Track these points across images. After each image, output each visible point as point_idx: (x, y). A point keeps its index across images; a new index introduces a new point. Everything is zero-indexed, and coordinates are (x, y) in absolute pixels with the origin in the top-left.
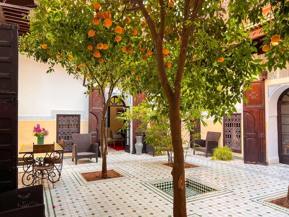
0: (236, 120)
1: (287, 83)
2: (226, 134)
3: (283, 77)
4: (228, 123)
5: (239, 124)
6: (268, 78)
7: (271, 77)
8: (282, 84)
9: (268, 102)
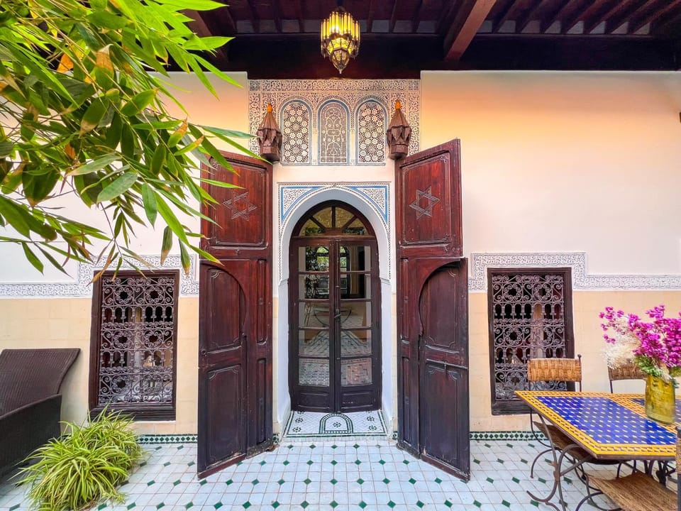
0: (154, 295)
1: (340, 183)
2: (106, 350)
3: (329, 165)
4: (118, 306)
5: (169, 311)
6: (284, 158)
7: (292, 158)
8: (324, 183)
9: (280, 237)
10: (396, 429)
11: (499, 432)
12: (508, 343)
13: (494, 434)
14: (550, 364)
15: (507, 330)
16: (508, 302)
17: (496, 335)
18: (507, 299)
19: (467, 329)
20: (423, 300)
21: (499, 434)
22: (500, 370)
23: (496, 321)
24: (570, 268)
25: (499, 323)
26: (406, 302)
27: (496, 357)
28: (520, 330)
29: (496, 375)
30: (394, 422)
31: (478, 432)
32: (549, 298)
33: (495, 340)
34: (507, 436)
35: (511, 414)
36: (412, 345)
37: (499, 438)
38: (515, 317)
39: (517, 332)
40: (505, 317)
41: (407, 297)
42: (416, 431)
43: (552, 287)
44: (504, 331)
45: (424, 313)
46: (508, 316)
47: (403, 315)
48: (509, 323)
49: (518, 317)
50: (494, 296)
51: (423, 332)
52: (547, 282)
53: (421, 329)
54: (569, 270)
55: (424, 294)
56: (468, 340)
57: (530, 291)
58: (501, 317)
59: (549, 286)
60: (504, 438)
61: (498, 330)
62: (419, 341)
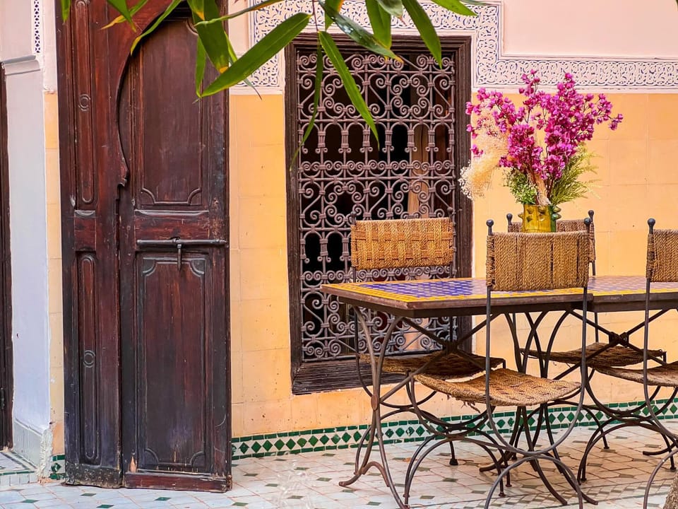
10: (61, 449)
11: (308, 432)
12: (332, 220)
13: (296, 439)
14: (394, 231)
15: (330, 189)
16: (333, 120)
17: (306, 202)
18: (332, 112)
19: (226, 155)
20: (127, 99)
21: (307, 437)
22: (313, 289)
23: (304, 166)
24: (468, 39)
25: (311, 173)
26: (83, 109)
27: (303, 256)
28: (359, 188)
29: (303, 300)
30: (55, 433)
31: (261, 437)
32: (423, 112)
33: (303, 215)
34: (324, 440)
35: (336, 388)
36: (102, 216)
37: (308, 445)
38: (349, 157)
39: (354, 193)
40: (326, 157)
41: (87, 97)
42: (112, 424)
43: (431, 83)
44: (322, 191)
45: (128, 127)
46: (333, 155)
47: (76, 146)
48: (333, 172)
49: (356, 156)
50: (301, 105)
51: (128, 177)
52: (421, 72)
53: (124, 169)
54: (466, 41)
55: (130, 85)
56: (226, 180)
57: (383, 93)
58: (317, 158)
59: (424, 82)
60: (319, 444)
61: (309, 190)
62: (118, 201)
